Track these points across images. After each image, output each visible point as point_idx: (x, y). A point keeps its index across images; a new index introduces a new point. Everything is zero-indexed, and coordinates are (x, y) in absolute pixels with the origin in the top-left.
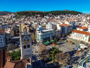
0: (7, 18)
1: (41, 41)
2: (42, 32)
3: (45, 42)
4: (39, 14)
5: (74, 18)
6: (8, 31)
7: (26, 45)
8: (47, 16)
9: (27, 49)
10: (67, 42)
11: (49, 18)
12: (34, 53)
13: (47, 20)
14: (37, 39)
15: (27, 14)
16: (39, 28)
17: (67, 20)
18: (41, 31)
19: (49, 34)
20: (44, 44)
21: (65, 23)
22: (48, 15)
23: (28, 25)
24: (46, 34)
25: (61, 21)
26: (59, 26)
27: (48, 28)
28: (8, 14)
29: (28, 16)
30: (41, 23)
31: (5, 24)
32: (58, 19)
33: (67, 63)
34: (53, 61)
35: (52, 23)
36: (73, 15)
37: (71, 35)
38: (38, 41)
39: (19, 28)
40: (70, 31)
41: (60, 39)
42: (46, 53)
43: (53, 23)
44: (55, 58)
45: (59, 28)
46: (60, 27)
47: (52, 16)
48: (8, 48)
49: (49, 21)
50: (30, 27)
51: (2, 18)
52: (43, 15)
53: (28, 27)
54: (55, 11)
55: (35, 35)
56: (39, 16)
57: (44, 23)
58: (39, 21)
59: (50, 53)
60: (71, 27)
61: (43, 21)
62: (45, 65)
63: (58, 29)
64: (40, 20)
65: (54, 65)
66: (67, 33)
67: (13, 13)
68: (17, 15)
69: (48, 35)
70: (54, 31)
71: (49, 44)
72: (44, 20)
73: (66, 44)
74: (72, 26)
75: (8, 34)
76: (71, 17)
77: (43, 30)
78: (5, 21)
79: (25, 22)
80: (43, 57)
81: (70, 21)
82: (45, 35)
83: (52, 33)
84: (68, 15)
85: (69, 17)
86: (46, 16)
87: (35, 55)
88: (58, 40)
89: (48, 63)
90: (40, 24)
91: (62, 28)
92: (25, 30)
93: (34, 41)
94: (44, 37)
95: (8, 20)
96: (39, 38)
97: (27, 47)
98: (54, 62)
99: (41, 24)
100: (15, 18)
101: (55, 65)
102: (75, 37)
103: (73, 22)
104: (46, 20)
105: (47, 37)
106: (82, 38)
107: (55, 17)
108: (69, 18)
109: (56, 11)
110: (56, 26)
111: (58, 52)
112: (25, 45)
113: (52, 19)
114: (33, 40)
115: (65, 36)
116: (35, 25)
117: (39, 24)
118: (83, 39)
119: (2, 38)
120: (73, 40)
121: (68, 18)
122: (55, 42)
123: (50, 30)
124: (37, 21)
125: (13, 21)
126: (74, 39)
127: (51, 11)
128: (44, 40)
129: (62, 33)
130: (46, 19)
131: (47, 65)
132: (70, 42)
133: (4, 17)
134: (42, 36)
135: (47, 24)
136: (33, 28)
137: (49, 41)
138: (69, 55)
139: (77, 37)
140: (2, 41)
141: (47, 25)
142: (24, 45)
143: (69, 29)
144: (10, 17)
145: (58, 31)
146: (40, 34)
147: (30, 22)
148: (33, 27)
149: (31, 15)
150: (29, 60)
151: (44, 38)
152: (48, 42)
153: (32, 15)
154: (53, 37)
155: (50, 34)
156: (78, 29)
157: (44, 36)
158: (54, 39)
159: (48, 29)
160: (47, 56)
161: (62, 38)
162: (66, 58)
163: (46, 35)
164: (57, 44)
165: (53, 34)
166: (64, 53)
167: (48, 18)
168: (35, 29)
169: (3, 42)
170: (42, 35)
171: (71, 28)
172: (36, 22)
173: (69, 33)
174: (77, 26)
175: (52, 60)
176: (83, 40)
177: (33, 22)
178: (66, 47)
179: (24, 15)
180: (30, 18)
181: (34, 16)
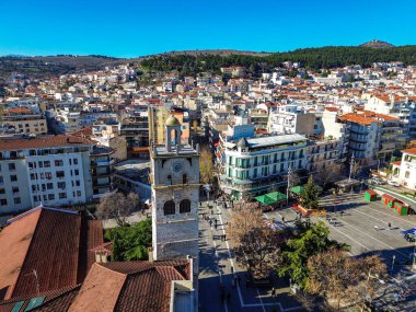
0: (101, 83)
1: (240, 189)
2: (247, 144)
3: (257, 195)
4: (240, 64)
6: (105, 137)
7: (176, 201)
8: (275, 75)
9: (178, 218)
10: (376, 203)
11: (285, 83)
12: (206, 240)
13: (275, 92)
14: (223, 177)
15: (185, 66)
16: (236, 128)
17: (380, 92)
18: (241, 142)
19: (279, 157)
20: (255, 201)
22: (282, 66)
23: (186, 114)
24: (267, 157)
25: (345, 98)
26: (334, 120)
27: (279, 128)
28: (107, 68)
29: (188, 75)
30: (243, 107)
31: (93, 106)
32: (330, 88)
33: (367, 304)
34: (295, 286)
35: (299, 108)
36: (410, 69)
37: (394, 167)
38: (226, 188)
39: (146, 125)
40: (392, 145)
41: (336, 187)
42: (264, 244)
43: (305, 106)
44: (306, 272)
45: (333, 131)
46: (340, 126)
47: (298, 73)
48: (100, 208)
49: (282, 97)
50: (195, 123)
51: (83, 83)
52: (254, 67)
53: (187, 124)
54: (317, 50)
55: (215, 157)
56: (236, 72)
57: (258, 106)
58: (234, 96)
59: (284, 248)
60: (401, 125)
61: (253, 95)
62: (258, 301)
63: (326, 134)
64: (239, 94)
65: (301, 304)
66: (374, 158)
67: (124, 64)
68: (141, 69)
69: (275, 161)
70: (309, 143)
71: (279, 206)
72: (259, 89)
73: (368, 211)
74: (406, 121)
75: (104, 149)
76: (401, 76)
77: (255, 137)
78: (95, 95)
79: (175, 101)
80: (250, 261)
81: (392, 99)
82: (260, 160)
83: (298, 154)
84: (382, 69)
85: (391, 75)
86: (268, 72)
87: (214, 250)
88: (328, 187)
90: (237, 112)
91: (351, 132)
92: (173, 132)
93: (207, 187)
94: (256, 170)
95: (105, 90)
96: (234, 174)
97: (177, 207)
98: (301, 291)
99: (247, 110)
100: (134, 84)
101: (307, 304)
103: (410, 101)
104: (270, 91)
105: (271, 170)
107: (316, 79)
108: (387, 82)
109: (323, 48)
110: (319, 119)
111: (321, 246)
112: (169, 199)
113: (299, 89)
114: (205, 179)
115: (366, 173)
116: (215, 116)
117: (235, 108)
119: (79, 167)
120: (405, 194)
121: (383, 80)
122: (311, 197)
123: (289, 138)
124: (226, 95)
125: (123, 96)
127: (297, 51)
128: (253, 184)
129: (348, 156)
130: (271, 86)
131: (265, 300)
132: (389, 205)
133: (90, 77)
134: (248, 166)
135: (275, 109)
136: (208, 128)
137: (282, 189)
138: (382, 267)
140: (81, 177)
141: (272, 115)
142: (165, 198)
143: (387, 137)
144: (113, 78)
145: (330, 147)
146: (238, 154)
147: (198, 102)
148: (207, 123)
149: (199, 71)
150: (184, 267)
151: (255, 175)
153: (207, 68)
154: (302, 175)
155: (286, 156)
157: (256, 164)
158: (303, 183)
159: (276, 134)
160: (270, 259)
161: (350, 181)
162: (362, 279)
163: (267, 163)
164: (321, 208)
165: (301, 156)
166: (358, 257)
167: (280, 83)
168: (216, 133)
169: (82, 183)
170: (248, 160)
171: (400, 132)
172: (223, 99)
173: (388, 158)
175: (293, 282)
177: (208, 100)
178: (366, 228)
179: (173, 69)
180: (195, 83)
181: (214, 75)
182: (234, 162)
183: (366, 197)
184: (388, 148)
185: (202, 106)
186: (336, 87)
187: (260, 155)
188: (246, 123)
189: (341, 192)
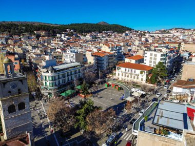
1: (52, 92)
2: (53, 69)
3: (61, 93)
4: (44, 29)
5: (118, 39)
7: (15, 105)
8: (63, 35)
9: (18, 113)
11: (68, 39)
12: (37, 121)
13: (64, 43)
14: (42, 87)
16: (47, 62)
17: (106, 43)
18: (50, 68)
19: (69, 74)
20: (60, 96)
21: (103, 49)
22: (66, 31)
23: (16, 56)
24: (64, 74)
25: (94, 46)
26: (91, 55)
27: (68, 60)
29: (15, 35)
30: (49, 51)
32: (88, 41)
33: (111, 129)
34: (82, 130)
35: (76, 50)
36: (115, 33)
37: (114, 72)
38: (45, 92)
40: (113, 64)
41: (95, 83)
42: (66, 115)
43: (79, 50)
44: (86, 123)
45: (91, 60)
46: (93, 58)
49: (67, 46)
50: (23, 61)
52: (52, 31)
53: (18, 62)
54: (80, 24)
55: (36, 77)
56: (43, 33)
57: (57, 50)
58: (43, 46)
59: (76, 115)
60: (115, 56)
61: (53, 45)
62: (66, 142)
63: (88, 62)
64: (46, 44)
65: (85, 137)
66: (107, 69)
69: (68, 75)
70: (82, 66)
71: (72, 96)
72: (56, 42)
73: (107, 91)
74: (116, 54)
76: (113, 36)
77: (57, 65)
79: (8, 49)
80: (61, 125)
81: (111, 45)
82: (60, 76)
83: (78, 71)
84: (106, 33)
85: (109, 36)
86: (59, 34)
87: (41, 125)
88: (91, 84)
89: (73, 137)
90: (46, 53)
91: (98, 60)
92: (9, 67)
93: (34, 93)
94: (59, 81)
96: (48, 84)
97: (17, 108)
98: (85, 132)
99: (51, 52)
101: (88, 137)
102: (122, 75)
103: (117, 47)
104: (62, 43)
105: (66, 80)
106: (134, 78)
107: (82, 37)
108: (108, 39)
109: (83, 24)
110: (85, 55)
111: (91, 110)
112: (11, 104)
113: (75, 42)
114: (33, 90)
115: (105, 76)
116: (34, 56)
117: (45, 52)
118: (138, 78)
120: (119, 82)
121: (107, 38)
122: (85, 89)
123: (73, 65)
124: (39, 45)
126: (120, 79)
127: (72, 25)
128: (58, 88)
129: (97, 70)
130: (62, 41)
131: (69, 141)
134: (55, 80)
135: (65, 51)
136: (31, 62)
138: (114, 112)
139: (127, 75)
141: (64, 54)
142: (8, 104)
143: (110, 60)
145: (90, 67)
146: (49, 74)
147: (22, 49)
148: (30, 60)
149: (22, 32)
150: (25, 138)
151: (59, 84)
152: (69, 92)
153: (26, 31)
154: (81, 80)
155: (73, 73)
156: (127, 60)
157: (59, 78)
158: (81, 84)
159: (67, 63)
160: (70, 122)
161: (99, 80)
162: (108, 119)
163: (64, 77)
164: (90, 94)
165: (79, 72)
166: (105, 111)
167: (66, 39)
168: (36, 65)
170: (55, 77)
171: (115, 58)
172: (38, 47)
173: (112, 69)
174: (125, 55)
175: (81, 129)
176: (138, 80)
177: (29, 48)
178: (107, 98)
179: (5, 31)
180: (20, 39)
181: (31, 35)
182: (47, 79)
183: (106, 85)
184: (111, 65)
185: (26, 51)
186: (90, 41)
187: (60, 74)
188: (51, 59)
189: (97, 85)
